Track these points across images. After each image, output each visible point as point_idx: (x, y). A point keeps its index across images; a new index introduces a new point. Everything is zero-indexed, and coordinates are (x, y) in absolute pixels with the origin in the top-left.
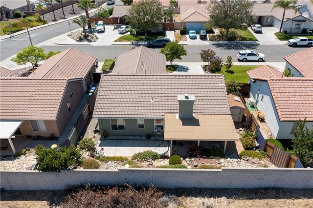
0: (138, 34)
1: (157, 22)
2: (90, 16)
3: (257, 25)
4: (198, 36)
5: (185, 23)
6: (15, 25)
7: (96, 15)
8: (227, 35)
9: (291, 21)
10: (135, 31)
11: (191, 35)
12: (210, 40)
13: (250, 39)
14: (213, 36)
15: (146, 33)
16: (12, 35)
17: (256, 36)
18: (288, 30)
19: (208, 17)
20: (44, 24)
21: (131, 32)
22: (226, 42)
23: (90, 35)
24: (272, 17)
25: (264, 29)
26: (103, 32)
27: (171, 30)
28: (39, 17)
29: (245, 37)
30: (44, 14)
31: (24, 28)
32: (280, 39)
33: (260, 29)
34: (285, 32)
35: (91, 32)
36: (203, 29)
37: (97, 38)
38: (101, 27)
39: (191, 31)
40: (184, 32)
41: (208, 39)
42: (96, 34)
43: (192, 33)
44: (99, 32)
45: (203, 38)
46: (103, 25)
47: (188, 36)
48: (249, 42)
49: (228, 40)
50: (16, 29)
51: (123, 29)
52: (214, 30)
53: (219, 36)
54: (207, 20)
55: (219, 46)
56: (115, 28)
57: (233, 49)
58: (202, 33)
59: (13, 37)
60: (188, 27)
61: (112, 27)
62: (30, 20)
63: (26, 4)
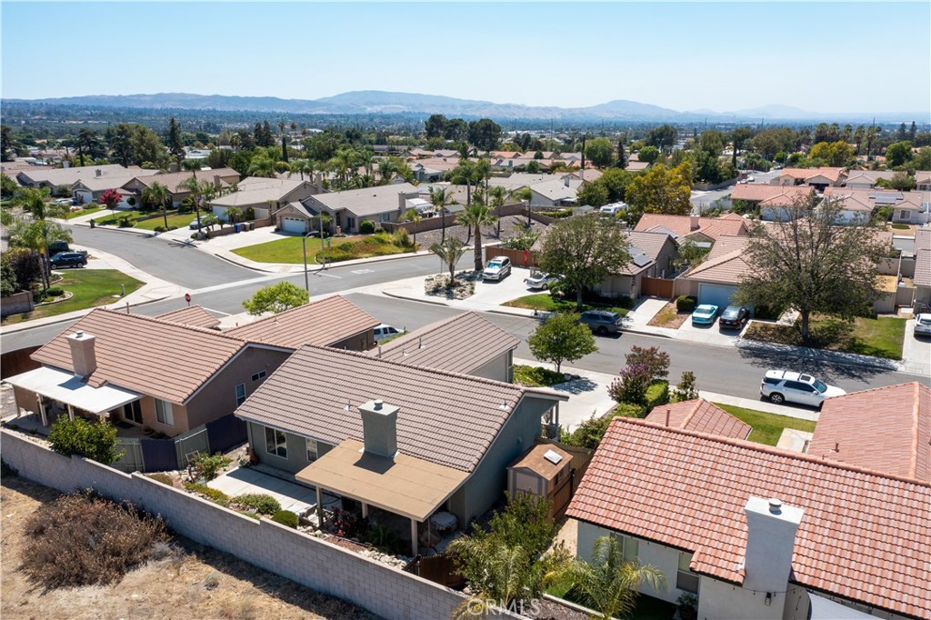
0: (566, 296)
4: (717, 322)
5: (696, 282)
6: (345, 248)
8: (803, 331)
11: (699, 315)
12: (744, 336)
13: (876, 353)
14: (765, 327)
15: (579, 294)
16: (327, 265)
17: (911, 345)
20: (405, 252)
22: (789, 348)
23: (464, 283)
26: (499, 281)
27: (664, 297)
28: (405, 237)
30: (418, 232)
31: (360, 255)
35: (470, 279)
37: (472, 292)
41: (742, 333)
42: (477, 283)
44: (485, 281)
45: (728, 328)
47: (690, 317)
50: (343, 253)
53: (784, 329)
59: (326, 269)
60: (701, 291)
62: (382, 242)
63: (396, 207)
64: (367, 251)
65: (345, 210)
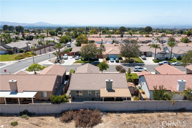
0: (85, 60)
1: (94, 54)
2: (60, 52)
3: (143, 56)
4: (115, 61)
5: (108, 55)
7: (63, 51)
8: (129, 61)
9: (159, 54)
10: (83, 59)
11: (111, 60)
12: (121, 63)
13: (140, 62)
14: (122, 61)
15: (89, 59)
16: (20, 60)
17: (143, 61)
18: (159, 58)
19: (119, 52)
20: (35, 56)
21: (81, 59)
22: (128, 64)
23: (60, 60)
24: (151, 52)
25: (147, 58)
26: (67, 59)
27: (101, 58)
28: (33, 52)
29: (138, 61)
30: (36, 51)
32: (155, 62)
33: (145, 58)
34: (157, 59)
35: (61, 59)
36: (117, 58)
37: (64, 62)
38: (66, 57)
39: (111, 59)
40: (108, 59)
41: (120, 62)
42: (63, 60)
43: (112, 59)
44: (65, 59)
45: (117, 62)
46: (67, 56)
47: (110, 61)
48: (140, 64)
49: (129, 63)
50: (22, 57)
51: (77, 58)
52: (122, 58)
53: (125, 61)
54: (119, 53)
55: (125, 65)
56: (73, 57)
57: (132, 66)
58: (117, 59)
60: (109, 56)
61: (71, 57)
62: (28, 54)
63: (26, 46)
64: (26, 56)
65: (15, 47)
